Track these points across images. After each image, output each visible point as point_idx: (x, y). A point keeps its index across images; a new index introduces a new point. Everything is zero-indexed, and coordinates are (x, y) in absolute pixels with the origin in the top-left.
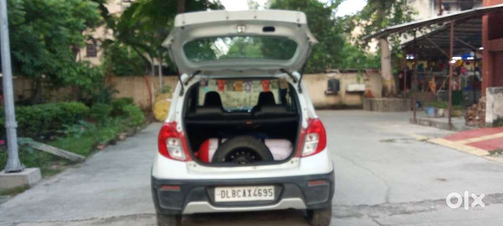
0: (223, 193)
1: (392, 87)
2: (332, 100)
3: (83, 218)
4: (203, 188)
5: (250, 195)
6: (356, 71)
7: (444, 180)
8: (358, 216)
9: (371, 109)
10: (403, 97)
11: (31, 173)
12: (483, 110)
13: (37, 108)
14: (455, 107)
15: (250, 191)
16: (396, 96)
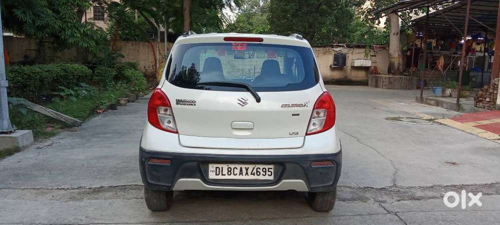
0: (218, 169)
1: (399, 64)
2: (337, 75)
3: (70, 187)
4: (195, 164)
5: (247, 174)
6: (364, 47)
7: (454, 164)
8: (364, 200)
9: (376, 86)
10: (409, 75)
11: (23, 135)
12: (495, 92)
13: (36, 68)
14: (464, 87)
15: (247, 169)
16: (401, 74)
